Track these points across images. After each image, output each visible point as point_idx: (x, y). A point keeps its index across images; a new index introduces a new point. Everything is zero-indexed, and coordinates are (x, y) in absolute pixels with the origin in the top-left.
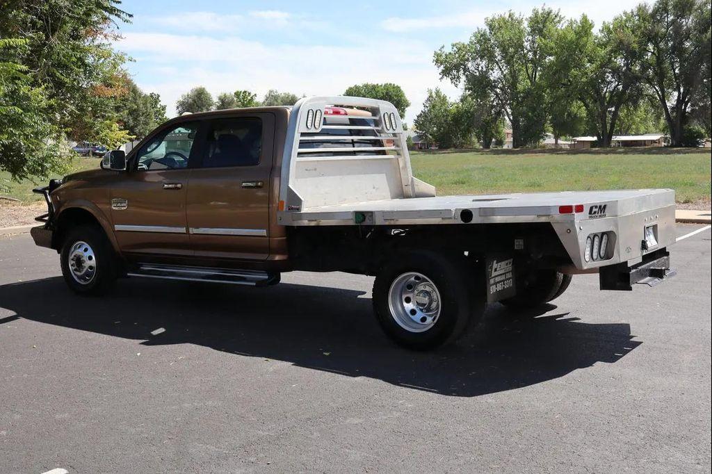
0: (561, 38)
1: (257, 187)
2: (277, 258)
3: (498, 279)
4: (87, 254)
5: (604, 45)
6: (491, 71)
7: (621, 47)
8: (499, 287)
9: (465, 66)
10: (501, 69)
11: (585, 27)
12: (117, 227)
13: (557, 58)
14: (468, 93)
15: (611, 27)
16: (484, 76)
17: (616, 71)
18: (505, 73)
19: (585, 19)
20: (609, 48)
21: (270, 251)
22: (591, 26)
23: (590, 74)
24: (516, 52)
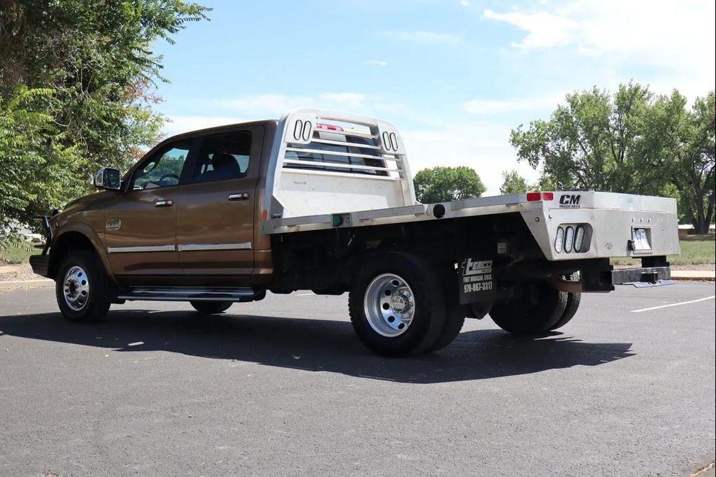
0: (651, 114)
1: (243, 198)
2: (263, 271)
3: (473, 279)
4: (80, 279)
5: (697, 123)
6: (573, 152)
8: (476, 288)
9: (544, 147)
10: (584, 150)
11: (677, 103)
12: (110, 250)
13: (647, 137)
14: (548, 175)
15: (706, 103)
16: (566, 157)
17: (712, 150)
18: (588, 154)
19: (676, 96)
20: (703, 126)
21: (255, 264)
22: (683, 102)
23: (683, 154)
24: (600, 131)
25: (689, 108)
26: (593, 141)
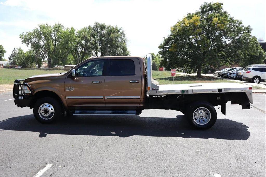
0: (65, 33)
1: (137, 82)
2: (142, 105)
4: (50, 108)
5: (79, 37)
6: (40, 42)
7: (84, 38)
9: (31, 40)
10: (43, 42)
11: (73, 31)
13: (64, 40)
14: (32, 49)
17: (82, 45)
18: (45, 43)
19: (72, 28)
20: (81, 38)
22: (75, 30)
24: (49, 37)
25: (76, 33)
26: (46, 39)
